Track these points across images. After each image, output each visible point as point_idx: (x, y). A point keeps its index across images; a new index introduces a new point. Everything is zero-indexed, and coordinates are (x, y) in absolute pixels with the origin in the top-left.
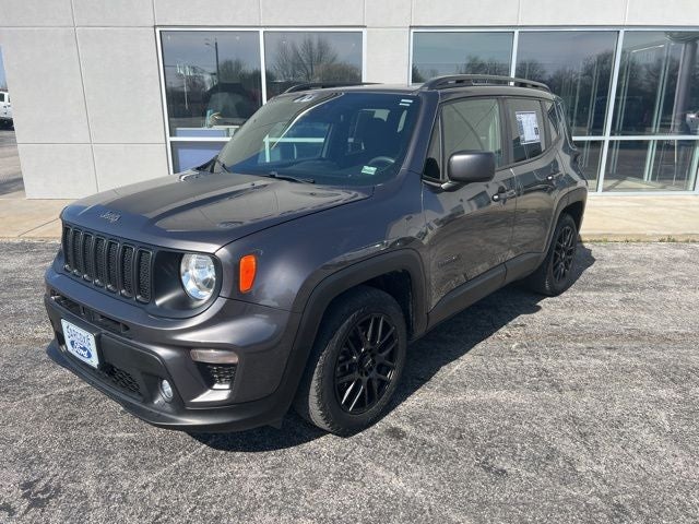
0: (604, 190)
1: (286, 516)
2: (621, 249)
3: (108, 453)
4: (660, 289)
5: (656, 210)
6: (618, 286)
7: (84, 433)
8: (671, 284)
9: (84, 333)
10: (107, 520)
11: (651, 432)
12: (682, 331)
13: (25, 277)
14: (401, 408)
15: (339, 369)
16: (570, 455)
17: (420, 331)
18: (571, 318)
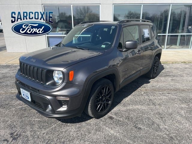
0: (166, 49)
1: (82, 141)
2: (171, 65)
3: (33, 125)
4: (182, 76)
5: (180, 54)
6: (170, 76)
7: (26, 119)
8: (185, 75)
9: (27, 92)
10: (34, 143)
11: (180, 116)
12: (188, 88)
13: (8, 75)
14: (112, 111)
15: (96, 101)
16: (158, 123)
17: (117, 90)
18: (158, 85)
